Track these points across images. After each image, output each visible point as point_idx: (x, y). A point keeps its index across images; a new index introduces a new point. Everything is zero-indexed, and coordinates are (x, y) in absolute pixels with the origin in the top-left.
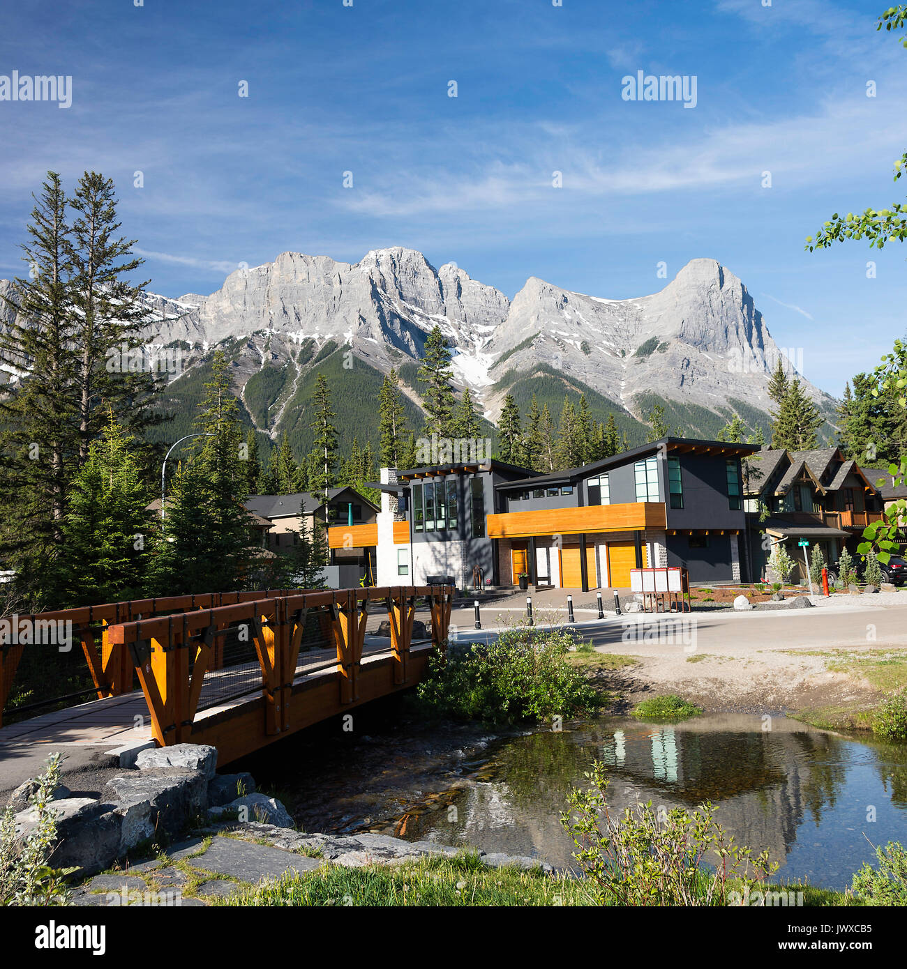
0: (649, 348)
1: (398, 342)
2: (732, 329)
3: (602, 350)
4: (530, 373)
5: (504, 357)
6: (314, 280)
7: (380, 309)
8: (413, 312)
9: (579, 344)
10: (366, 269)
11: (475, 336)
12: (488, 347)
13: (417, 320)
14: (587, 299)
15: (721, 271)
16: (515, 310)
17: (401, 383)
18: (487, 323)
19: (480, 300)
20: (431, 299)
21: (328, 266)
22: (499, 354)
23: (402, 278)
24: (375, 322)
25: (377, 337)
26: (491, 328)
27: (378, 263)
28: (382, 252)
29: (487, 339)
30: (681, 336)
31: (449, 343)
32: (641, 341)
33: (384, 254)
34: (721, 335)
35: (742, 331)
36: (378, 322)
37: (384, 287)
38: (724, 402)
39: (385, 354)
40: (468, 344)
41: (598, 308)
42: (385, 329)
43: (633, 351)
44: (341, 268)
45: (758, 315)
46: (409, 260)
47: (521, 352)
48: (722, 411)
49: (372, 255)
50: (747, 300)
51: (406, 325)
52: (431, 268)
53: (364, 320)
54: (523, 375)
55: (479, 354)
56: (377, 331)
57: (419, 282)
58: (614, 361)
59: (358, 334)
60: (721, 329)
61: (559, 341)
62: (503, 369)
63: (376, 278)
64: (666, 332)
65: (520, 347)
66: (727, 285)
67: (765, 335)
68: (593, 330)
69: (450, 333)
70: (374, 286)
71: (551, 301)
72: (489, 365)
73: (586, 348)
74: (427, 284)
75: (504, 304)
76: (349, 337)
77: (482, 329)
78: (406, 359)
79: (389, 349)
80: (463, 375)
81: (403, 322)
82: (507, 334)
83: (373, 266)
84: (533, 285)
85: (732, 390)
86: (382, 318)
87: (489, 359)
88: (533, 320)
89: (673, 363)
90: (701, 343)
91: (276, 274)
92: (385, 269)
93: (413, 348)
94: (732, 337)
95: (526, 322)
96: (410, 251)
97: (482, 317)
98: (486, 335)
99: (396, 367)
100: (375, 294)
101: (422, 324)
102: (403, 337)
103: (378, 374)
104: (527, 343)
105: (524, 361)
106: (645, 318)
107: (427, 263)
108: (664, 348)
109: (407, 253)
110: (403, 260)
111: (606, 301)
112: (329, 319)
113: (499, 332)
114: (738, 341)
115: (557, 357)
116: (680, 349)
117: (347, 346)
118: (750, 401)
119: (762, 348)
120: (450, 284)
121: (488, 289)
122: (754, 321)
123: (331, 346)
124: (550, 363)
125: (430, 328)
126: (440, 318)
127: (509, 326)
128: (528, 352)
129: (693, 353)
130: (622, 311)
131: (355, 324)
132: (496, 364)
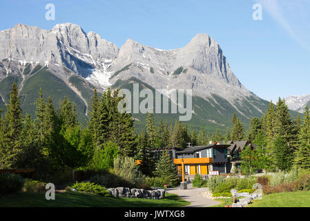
0: (179, 71)
1: (68, 65)
2: (214, 64)
3: (158, 72)
4: (128, 81)
5: (116, 74)
6: (31, 37)
7: (61, 51)
8: (76, 52)
9: (149, 69)
10: (55, 33)
11: (103, 64)
12: (109, 69)
13: (77, 56)
14: (153, 49)
15: (210, 39)
16: (121, 53)
17: (70, 84)
18: (109, 58)
19: (106, 48)
20: (84, 47)
21: (38, 31)
22: (113, 72)
23: (71, 37)
24: (59, 57)
25: (60, 63)
26: (110, 61)
27: (60, 30)
28: (62, 25)
29: (109, 65)
30: (193, 66)
31: (91, 67)
32: (175, 68)
33: (63, 26)
34: (209, 66)
35: (218, 65)
36: (60, 57)
37: (63, 41)
38: (210, 95)
39: (63, 71)
40: (100, 67)
41: (157, 53)
42: (63, 60)
43: (172, 72)
44: (43, 32)
45: (225, 58)
46: (74, 29)
47: (123, 72)
48: (209, 99)
49: (57, 26)
50: (220, 51)
51: (72, 58)
52: (84, 33)
53: (53, 55)
54: (124, 82)
55: (105, 72)
56: (59, 61)
57: (79, 39)
58: (164, 77)
59: (51, 62)
60: (209, 64)
61: (140, 67)
62: (116, 79)
63: (59, 37)
64: (187, 64)
65: (123, 70)
66: (212, 45)
67: (227, 67)
68: (155, 63)
69: (93, 62)
70: (58, 40)
71: (137, 49)
72: (110, 77)
73: (152, 71)
74: (82, 40)
75: (116, 50)
76: (47, 63)
77: (107, 61)
78: (72, 74)
79: (65, 69)
80: (98, 81)
81: (71, 56)
82: (118, 63)
83: (58, 31)
84: (129, 40)
85: (213, 90)
86: (62, 55)
87: (110, 74)
88: (129, 58)
89: (189, 78)
90: (201, 70)
91: (13, 33)
92: (63, 32)
93: (75, 69)
94: (214, 67)
95: (126, 59)
96: (75, 25)
97: (107, 55)
98: (108, 63)
99: (68, 77)
100: (59, 44)
101: (80, 58)
102: (71, 64)
103: (60, 80)
104: (126, 68)
105: (125, 76)
106: (178, 58)
107: (82, 31)
108: (185, 71)
109: (73, 26)
110: (72, 29)
111: (161, 50)
112: (38, 55)
113: (114, 62)
114: (216, 69)
115: (139, 74)
116: (192, 72)
117: (46, 67)
118: (221, 95)
119: (226, 71)
120: (92, 40)
121: (109, 43)
122: (223, 60)
123: (39, 67)
124: (137, 77)
125: (83, 60)
126: (88, 55)
127: (119, 60)
128: (127, 72)
129: (197, 74)
130: (168, 55)
131: (49, 57)
132: (112, 77)
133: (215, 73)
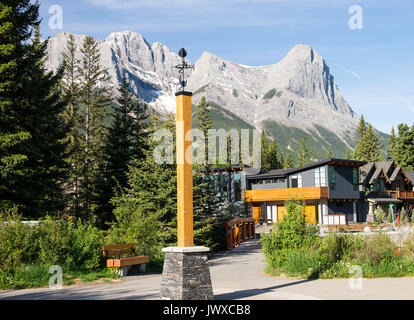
0: (271, 94)
2: (317, 85)
3: (244, 96)
7: (117, 67)
8: (136, 70)
9: (232, 92)
10: (109, 43)
11: (172, 85)
13: (138, 74)
14: (237, 65)
15: (312, 52)
19: (175, 63)
20: (147, 62)
23: (130, 49)
24: (114, 74)
25: (115, 83)
27: (116, 40)
28: (119, 33)
30: (289, 88)
31: (156, 88)
32: (266, 90)
33: (120, 35)
34: (311, 88)
35: (322, 86)
36: (116, 75)
37: (119, 54)
38: (311, 126)
40: (168, 89)
41: (243, 71)
42: (122, 80)
43: (262, 96)
45: (332, 78)
46: (134, 39)
47: (198, 95)
48: (311, 131)
49: (113, 35)
50: (326, 69)
51: (132, 77)
52: (147, 44)
53: (107, 73)
56: (115, 79)
57: (140, 52)
58: (251, 101)
59: (104, 81)
60: (311, 85)
61: (220, 89)
63: (115, 49)
64: (281, 86)
65: (197, 92)
66: (315, 60)
67: (335, 89)
68: (240, 83)
69: (158, 82)
70: (114, 54)
71: (216, 66)
73: (235, 94)
74: (145, 53)
76: (98, 83)
77: (176, 81)
81: (130, 75)
82: (190, 84)
83: (113, 41)
84: (205, 53)
85: (316, 120)
86: (118, 72)
88: (206, 76)
89: (284, 103)
90: (300, 93)
91: (55, 44)
92: (120, 43)
93: (135, 90)
94: (317, 89)
95: (201, 78)
96: (136, 34)
97: (176, 74)
98: (178, 84)
100: (114, 58)
101: (141, 77)
102: (130, 83)
104: (202, 89)
106: (269, 77)
107: (145, 41)
108: (279, 94)
109: (133, 35)
110: (131, 39)
111: (248, 67)
114: (320, 92)
115: (219, 98)
116: (288, 96)
118: (326, 126)
119: (333, 96)
120: (158, 53)
122: (329, 81)
124: (216, 101)
125: (145, 79)
126: (152, 73)
127: (192, 79)
128: (202, 94)
129: (295, 98)
130: (257, 73)
133: (319, 96)
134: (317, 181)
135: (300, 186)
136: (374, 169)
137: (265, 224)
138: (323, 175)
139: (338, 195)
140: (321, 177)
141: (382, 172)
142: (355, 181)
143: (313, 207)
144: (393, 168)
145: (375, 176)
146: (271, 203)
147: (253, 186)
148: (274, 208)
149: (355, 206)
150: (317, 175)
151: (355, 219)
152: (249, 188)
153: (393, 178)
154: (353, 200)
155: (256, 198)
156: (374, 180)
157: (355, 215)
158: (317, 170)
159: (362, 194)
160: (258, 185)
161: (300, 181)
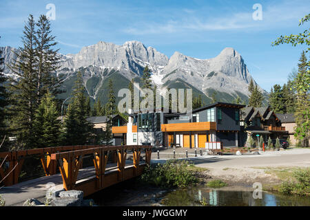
0: (211, 74)
1: (134, 70)
2: (237, 70)
3: (197, 75)
4: (174, 81)
5: (167, 76)
6: (108, 50)
7: (129, 60)
8: (139, 61)
9: (190, 72)
10: (125, 47)
11: (158, 69)
12: (162, 73)
13: (140, 63)
14: (193, 59)
15: (234, 52)
16: (171, 61)
17: (135, 83)
18: (162, 65)
19: (160, 58)
20: (145, 57)
21: (113, 45)
22: (165, 75)
23: (136, 50)
24: (127, 64)
25: (127, 68)
26: (163, 67)
27: (128, 45)
29: (162, 70)
30: (222, 71)
31: (150, 71)
32: (209, 72)
33: (130, 43)
34: (234, 71)
35: (240, 70)
37: (130, 53)
38: (233, 92)
39: (130, 74)
40: (155, 71)
41: (196, 62)
42: (130, 66)
43: (207, 75)
44: (117, 46)
45: (245, 65)
46: (138, 45)
47: (172, 75)
48: (233, 94)
49: (127, 43)
50: (242, 61)
51: (136, 65)
52: (145, 47)
53: (123, 63)
54: (172, 81)
55: (159, 75)
56: (128, 67)
57: (141, 52)
58: (200, 78)
59: (122, 67)
60: (234, 69)
61: (184, 72)
62: (166, 79)
63: (128, 50)
64: (217, 70)
65: (172, 73)
66: (236, 56)
67: (247, 72)
68: (195, 69)
69: (150, 68)
70: (127, 52)
71: (182, 59)
72: (162, 78)
73: (192, 74)
74: (143, 52)
75: (167, 59)
76: (119, 68)
77: (160, 67)
78: (136, 75)
79: (131, 72)
80: (154, 81)
82: (168, 69)
84: (176, 54)
85: (236, 88)
86: (129, 62)
87: (162, 76)
88: (176, 65)
89: (218, 79)
90: (228, 74)
91: (97, 48)
92: (130, 47)
93: (138, 72)
94: (237, 72)
95: (174, 65)
96: (139, 42)
97: (160, 63)
99: (133, 78)
100: (127, 55)
101: (142, 65)
102: (136, 69)
103: (127, 80)
104: (174, 72)
105: (173, 77)
106: (211, 65)
108: (216, 74)
109: (137, 43)
110: (136, 45)
111: (199, 60)
112: (113, 63)
113: (165, 68)
114: (239, 73)
115: (183, 77)
116: (221, 75)
117: (118, 71)
118: (242, 92)
119: (246, 75)
120: (150, 52)
121: (162, 55)
122: (244, 67)
123: (113, 70)
124: (181, 78)
126: (147, 63)
127: (169, 66)
128: (174, 74)
129: (225, 76)
130: (204, 63)
131: (121, 64)
132: (164, 78)
133: (238, 76)
134: (209, 118)
135: (198, 121)
136: (252, 111)
137: (174, 147)
138: (213, 114)
139: (224, 128)
140: (211, 115)
141: (258, 113)
142: (237, 119)
143: (205, 136)
144: (268, 111)
145: (253, 116)
146: (179, 133)
147: (169, 121)
148: (182, 136)
149: (237, 135)
150: (209, 114)
151: (237, 145)
152: (166, 122)
153: (267, 118)
154: (235, 131)
155: (169, 129)
156: (253, 119)
157: (237, 141)
158: (209, 111)
159: (242, 127)
160: (172, 120)
161: (198, 118)
